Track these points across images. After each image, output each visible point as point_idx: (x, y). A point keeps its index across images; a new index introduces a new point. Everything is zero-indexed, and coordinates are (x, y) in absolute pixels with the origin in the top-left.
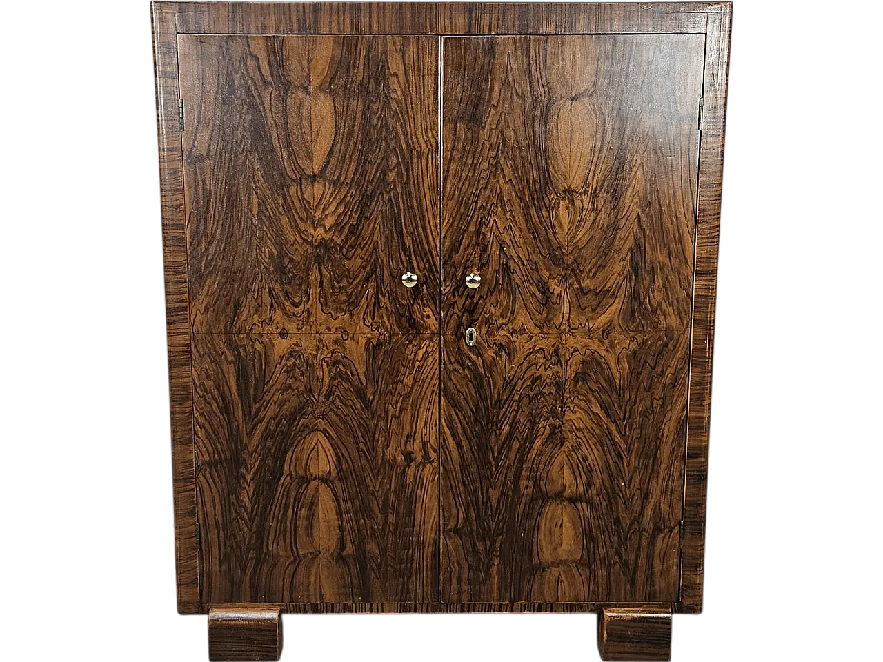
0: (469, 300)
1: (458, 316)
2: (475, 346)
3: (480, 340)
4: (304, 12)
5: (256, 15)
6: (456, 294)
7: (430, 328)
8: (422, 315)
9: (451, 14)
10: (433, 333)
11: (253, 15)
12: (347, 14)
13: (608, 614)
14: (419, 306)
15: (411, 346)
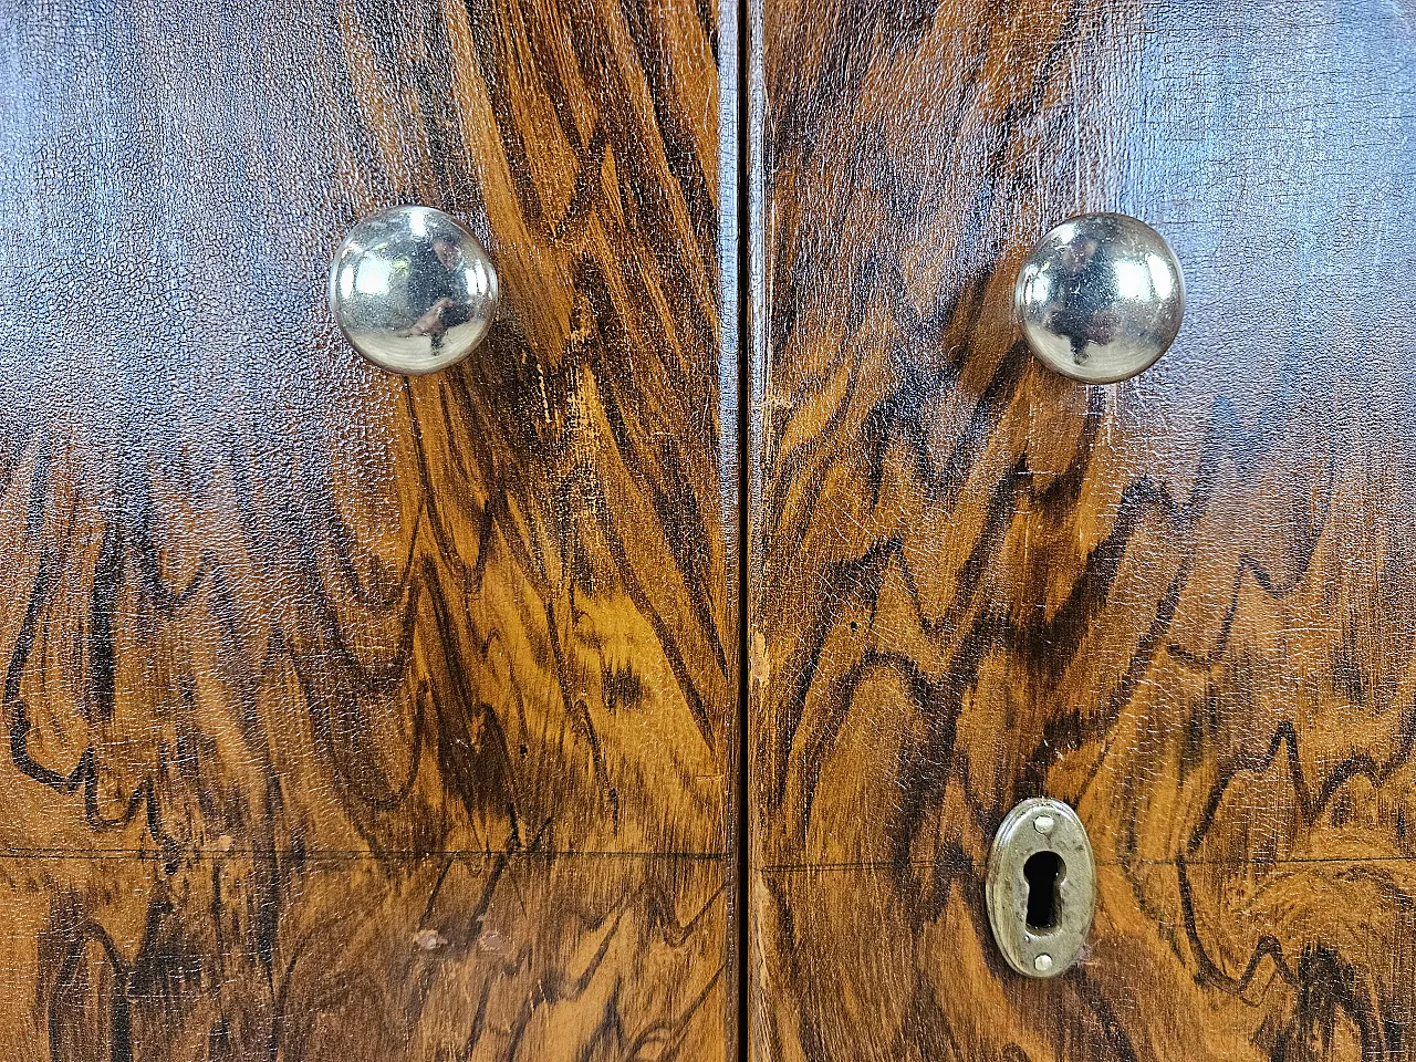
0: (1025, 525)
1: (919, 688)
2: (1075, 974)
3: (1125, 918)
6: (899, 463)
7: (643, 801)
8: (570, 677)
10: (674, 855)
14: (540, 581)
15: (461, 974)
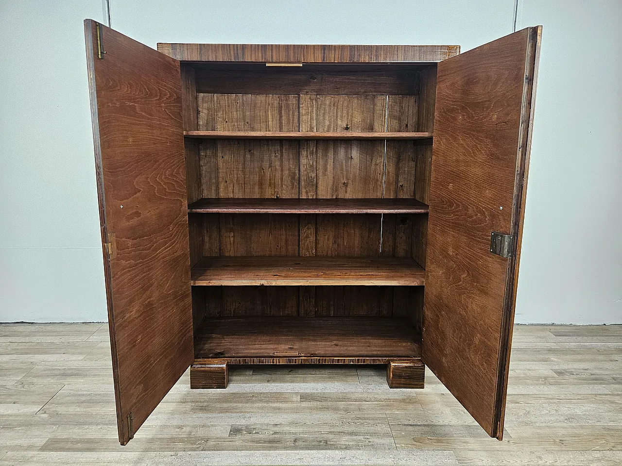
4: (237, 49)
5: (212, 52)
9: (314, 51)
11: (210, 51)
12: (260, 51)
13: (392, 364)
